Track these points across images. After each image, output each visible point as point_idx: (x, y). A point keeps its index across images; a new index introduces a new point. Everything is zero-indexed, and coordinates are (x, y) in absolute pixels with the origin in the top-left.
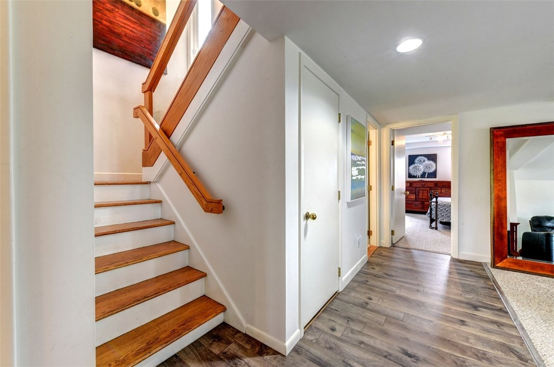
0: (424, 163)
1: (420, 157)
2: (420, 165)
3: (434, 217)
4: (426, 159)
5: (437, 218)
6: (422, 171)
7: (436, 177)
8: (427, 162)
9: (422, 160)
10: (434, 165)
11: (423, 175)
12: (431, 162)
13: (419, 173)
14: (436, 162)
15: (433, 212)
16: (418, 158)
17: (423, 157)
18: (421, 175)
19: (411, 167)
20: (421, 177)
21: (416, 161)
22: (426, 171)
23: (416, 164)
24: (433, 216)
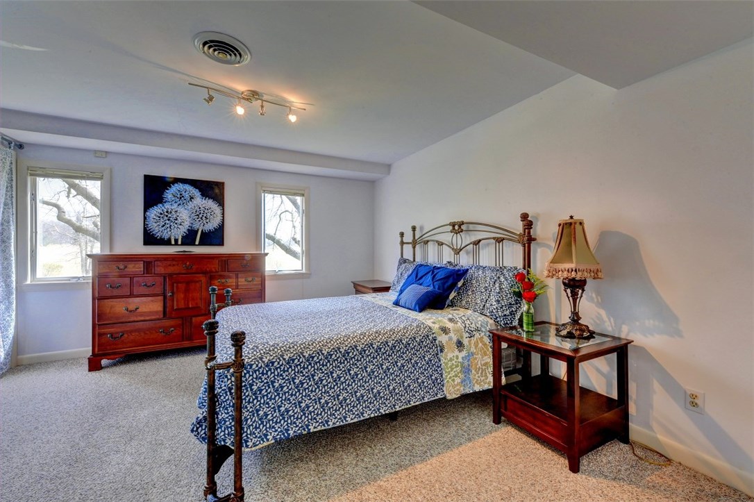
0: (191, 205)
1: (180, 186)
2: (181, 209)
3: (225, 437)
4: (196, 193)
5: (239, 443)
6: (186, 225)
7: (221, 243)
8: (200, 201)
9: (187, 196)
10: (217, 210)
11: (189, 238)
12: (210, 203)
13: (179, 233)
14: (221, 203)
15: (222, 415)
16: (175, 188)
17: (188, 187)
18: (183, 237)
19: (154, 212)
20: (183, 244)
21: (169, 194)
22: (196, 226)
23: (167, 206)
24: (220, 434)
